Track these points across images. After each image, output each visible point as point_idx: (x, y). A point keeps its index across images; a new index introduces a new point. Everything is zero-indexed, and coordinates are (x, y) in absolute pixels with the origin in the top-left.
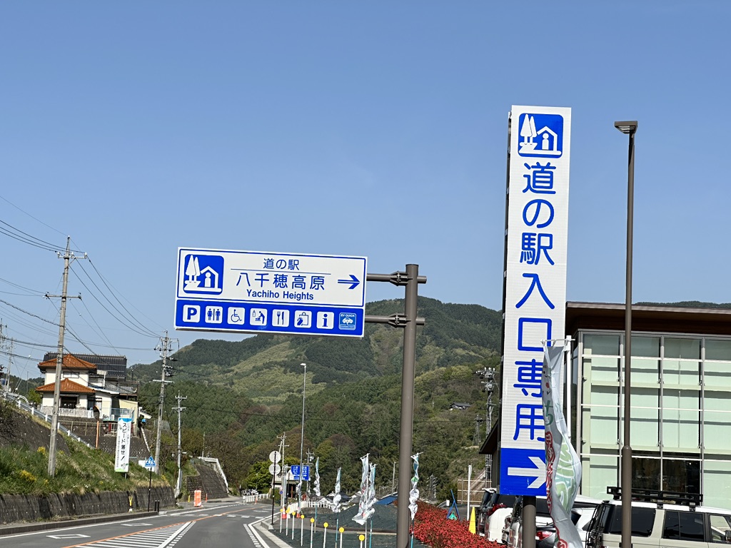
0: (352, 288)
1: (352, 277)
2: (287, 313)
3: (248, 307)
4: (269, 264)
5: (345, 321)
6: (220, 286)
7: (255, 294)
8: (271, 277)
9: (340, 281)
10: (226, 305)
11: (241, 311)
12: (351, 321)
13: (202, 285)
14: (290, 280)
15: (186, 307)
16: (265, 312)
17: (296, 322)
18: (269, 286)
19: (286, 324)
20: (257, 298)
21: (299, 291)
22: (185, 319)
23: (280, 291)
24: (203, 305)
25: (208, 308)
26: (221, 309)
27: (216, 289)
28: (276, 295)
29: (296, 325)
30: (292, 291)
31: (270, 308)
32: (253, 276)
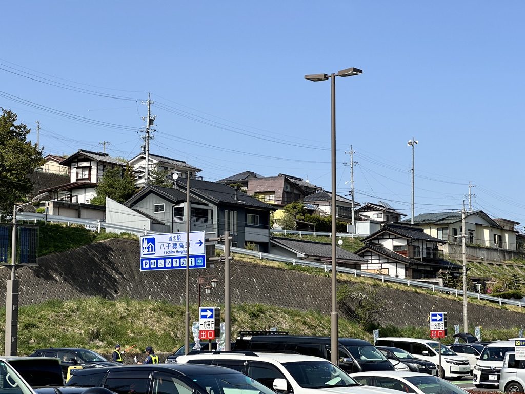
0: (200, 246)
1: (200, 240)
2: (178, 260)
3: (164, 259)
4: (170, 239)
5: (198, 261)
6: (155, 251)
7: (167, 253)
8: (171, 245)
9: (196, 243)
10: (157, 259)
11: (162, 261)
12: (201, 261)
13: (148, 251)
14: (178, 245)
15: (144, 261)
16: (170, 260)
17: (181, 264)
18: (171, 249)
19: (178, 265)
20: (167, 255)
21: (181, 249)
22: (144, 267)
23: (175, 250)
24: (150, 259)
25: (151, 261)
26: (155, 261)
27: (153, 252)
28: (174, 252)
29: (182, 265)
30: (179, 250)
31: (172, 258)
32: (165, 245)
